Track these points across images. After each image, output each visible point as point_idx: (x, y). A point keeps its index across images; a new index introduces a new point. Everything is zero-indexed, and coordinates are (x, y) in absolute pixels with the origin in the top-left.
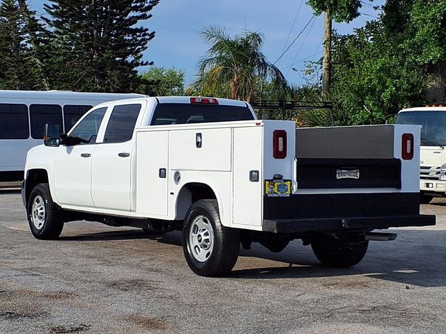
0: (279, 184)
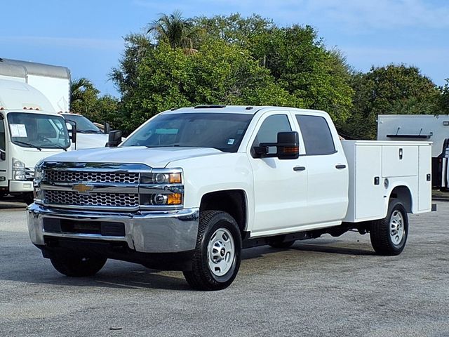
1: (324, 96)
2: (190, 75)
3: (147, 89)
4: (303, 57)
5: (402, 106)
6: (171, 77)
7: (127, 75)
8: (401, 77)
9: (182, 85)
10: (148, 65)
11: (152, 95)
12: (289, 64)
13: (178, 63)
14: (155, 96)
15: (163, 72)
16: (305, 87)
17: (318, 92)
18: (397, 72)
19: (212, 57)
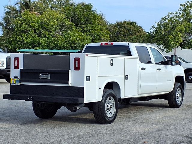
0: (16, 80)
1: (97, 35)
2: (38, 25)
3: (19, 32)
4: (88, 17)
5: (130, 39)
6: (30, 26)
7: (5, 24)
8: (129, 26)
9: (35, 30)
10: (20, 21)
11: (21, 34)
12: (82, 20)
13: (33, 20)
14: (23, 35)
15: (27, 24)
16: (89, 31)
17: (95, 33)
18: (128, 24)
19: (48, 17)
